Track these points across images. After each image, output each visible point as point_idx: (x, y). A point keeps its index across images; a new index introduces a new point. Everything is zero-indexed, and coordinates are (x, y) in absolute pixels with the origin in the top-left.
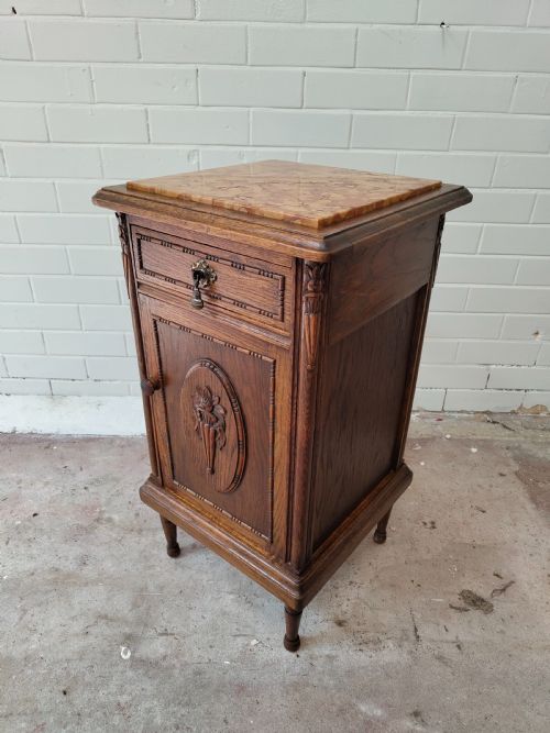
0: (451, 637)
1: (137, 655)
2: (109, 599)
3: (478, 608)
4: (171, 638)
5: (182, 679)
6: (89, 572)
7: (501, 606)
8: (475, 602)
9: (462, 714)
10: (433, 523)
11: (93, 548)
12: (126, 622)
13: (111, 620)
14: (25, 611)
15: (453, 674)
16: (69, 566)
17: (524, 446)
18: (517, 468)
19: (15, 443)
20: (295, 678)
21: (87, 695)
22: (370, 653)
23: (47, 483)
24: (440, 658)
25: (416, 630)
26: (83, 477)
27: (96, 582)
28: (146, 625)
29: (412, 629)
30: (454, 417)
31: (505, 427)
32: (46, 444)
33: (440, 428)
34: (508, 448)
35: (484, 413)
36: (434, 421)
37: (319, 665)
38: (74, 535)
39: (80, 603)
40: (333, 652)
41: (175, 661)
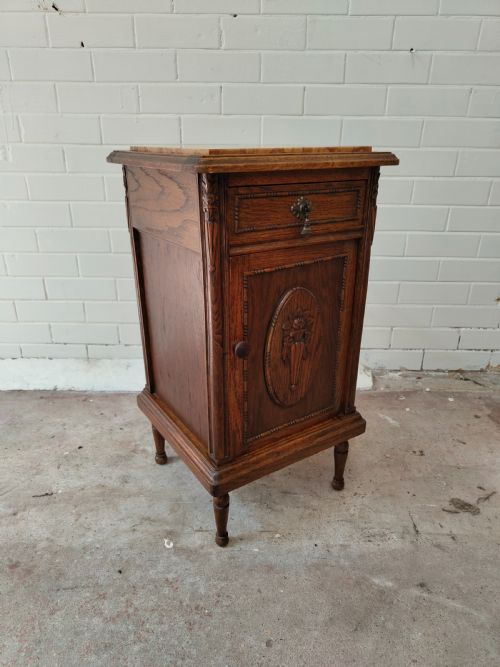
0: (446, 531)
1: (178, 545)
2: (149, 506)
3: (467, 511)
4: (205, 534)
5: (219, 562)
6: (131, 487)
7: (487, 510)
8: (462, 506)
10: (421, 452)
11: (132, 471)
13: (154, 521)
14: (80, 515)
15: (450, 557)
16: (113, 483)
17: (493, 397)
18: (489, 412)
19: (57, 398)
20: (315, 561)
21: (139, 573)
22: (377, 543)
23: (87, 426)
24: (438, 546)
25: (415, 526)
27: (137, 495)
28: (184, 525)
29: (412, 526)
30: (431, 376)
31: (476, 383)
32: (84, 398)
33: (420, 384)
34: (480, 398)
35: (457, 371)
36: (414, 379)
37: (335, 551)
38: (115, 461)
39: (126, 509)
40: (346, 543)
41: (212, 550)
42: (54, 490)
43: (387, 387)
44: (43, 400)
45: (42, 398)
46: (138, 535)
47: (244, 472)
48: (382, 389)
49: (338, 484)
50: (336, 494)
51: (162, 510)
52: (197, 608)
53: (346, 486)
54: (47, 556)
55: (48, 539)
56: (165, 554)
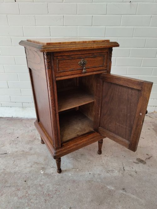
0: (134, 170)
1: (45, 172)
2: (38, 159)
3: (142, 163)
4: (54, 168)
5: (58, 179)
6: (32, 151)
7: (148, 162)
8: (141, 161)
9: (137, 190)
11: (33, 146)
12: (42, 164)
13: (38, 164)
14: (15, 161)
15: (134, 179)
16: (27, 150)
17: (155, 122)
18: (153, 127)
19: (13, 120)
20: (89, 179)
21: (31, 182)
22: (110, 173)
23: (21, 130)
24: (131, 175)
25: (124, 168)
26: (31, 128)
27: (34, 154)
28: (48, 165)
31: (150, 117)
32: (21, 120)
37: (96, 176)
38: (29, 142)
39: (30, 159)
40: (100, 173)
41: (56, 174)
42: (8, 152)
44: (8, 121)
45: (8, 120)
46: (33, 168)
47: (65, 151)
49: (100, 152)
50: (99, 155)
51: (41, 160)
52: (48, 195)
53: (102, 152)
54: (3, 175)
55: (4, 169)
56: (41, 175)
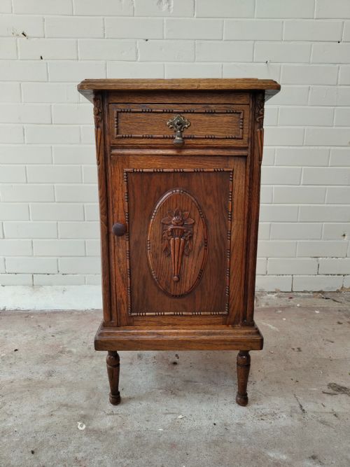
0: (328, 409)
1: (90, 427)
2: (68, 395)
3: (344, 392)
4: (116, 417)
5: (127, 441)
6: (54, 380)
10: (299, 349)
11: (57, 367)
12: (82, 408)
13: (71, 407)
16: (41, 377)
17: (349, 310)
18: (348, 320)
19: (5, 315)
20: (214, 438)
21: (51, 453)
22: (269, 421)
23: (25, 335)
25: (301, 406)
26: (51, 330)
27: (59, 385)
28: (97, 409)
29: (299, 406)
30: (300, 296)
31: (334, 301)
32: (26, 315)
33: (292, 302)
34: (339, 311)
35: (319, 292)
36: (287, 298)
37: (232, 429)
38: (44, 360)
39: (47, 398)
40: (242, 422)
41: (120, 430)
43: (267, 304)
46: (55, 419)
48: (263, 306)
51: (79, 397)
56: (78, 435)
